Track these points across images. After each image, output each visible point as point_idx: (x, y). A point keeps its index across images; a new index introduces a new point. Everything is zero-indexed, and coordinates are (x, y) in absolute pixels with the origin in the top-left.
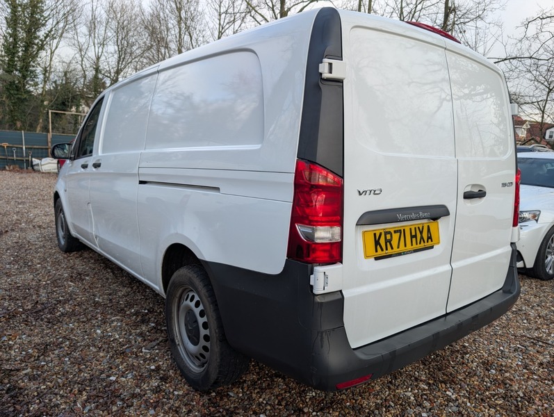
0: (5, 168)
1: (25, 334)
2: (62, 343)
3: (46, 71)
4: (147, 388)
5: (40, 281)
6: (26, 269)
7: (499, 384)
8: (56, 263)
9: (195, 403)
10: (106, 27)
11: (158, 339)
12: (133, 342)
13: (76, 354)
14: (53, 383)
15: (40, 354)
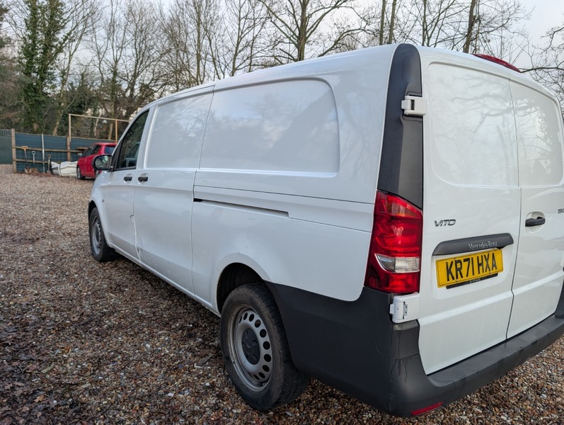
0: (24, 171)
1: (77, 347)
2: (114, 357)
3: (63, 73)
4: (205, 406)
5: (81, 291)
6: (64, 279)
7: (552, 409)
8: (93, 273)
9: (254, 422)
10: (125, 31)
11: (207, 355)
12: (184, 357)
13: (131, 369)
14: (114, 398)
15: (95, 368)
